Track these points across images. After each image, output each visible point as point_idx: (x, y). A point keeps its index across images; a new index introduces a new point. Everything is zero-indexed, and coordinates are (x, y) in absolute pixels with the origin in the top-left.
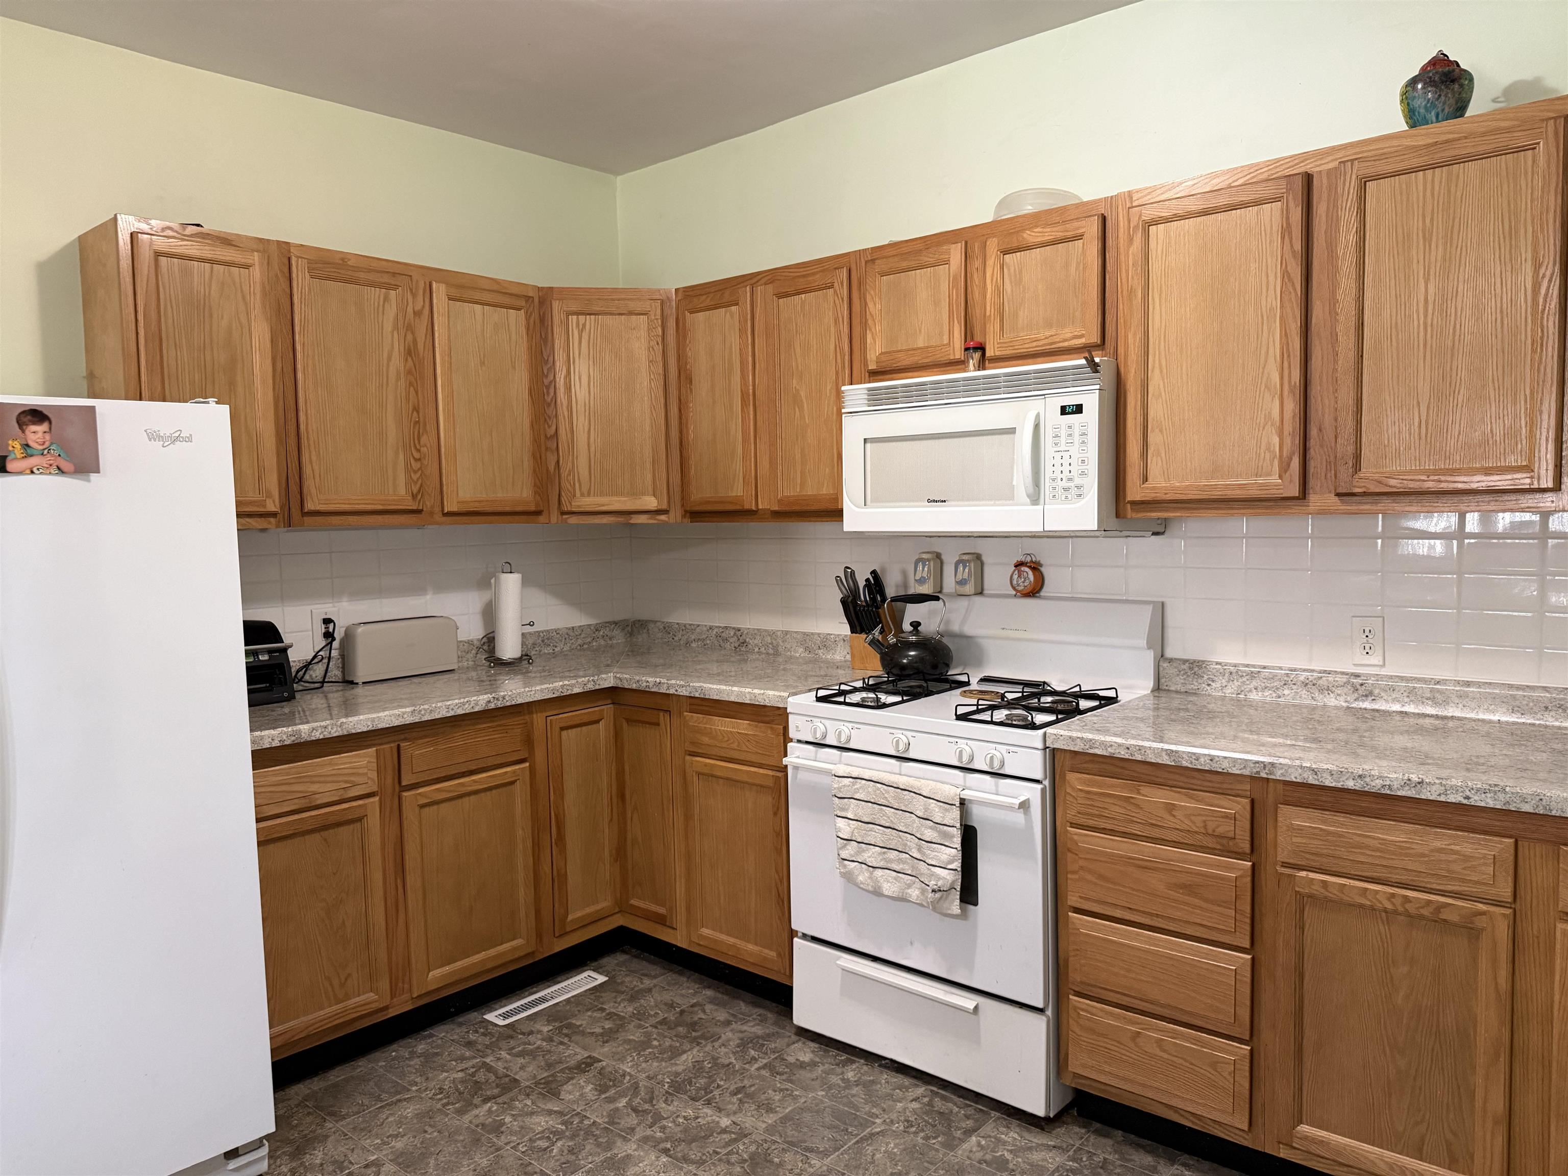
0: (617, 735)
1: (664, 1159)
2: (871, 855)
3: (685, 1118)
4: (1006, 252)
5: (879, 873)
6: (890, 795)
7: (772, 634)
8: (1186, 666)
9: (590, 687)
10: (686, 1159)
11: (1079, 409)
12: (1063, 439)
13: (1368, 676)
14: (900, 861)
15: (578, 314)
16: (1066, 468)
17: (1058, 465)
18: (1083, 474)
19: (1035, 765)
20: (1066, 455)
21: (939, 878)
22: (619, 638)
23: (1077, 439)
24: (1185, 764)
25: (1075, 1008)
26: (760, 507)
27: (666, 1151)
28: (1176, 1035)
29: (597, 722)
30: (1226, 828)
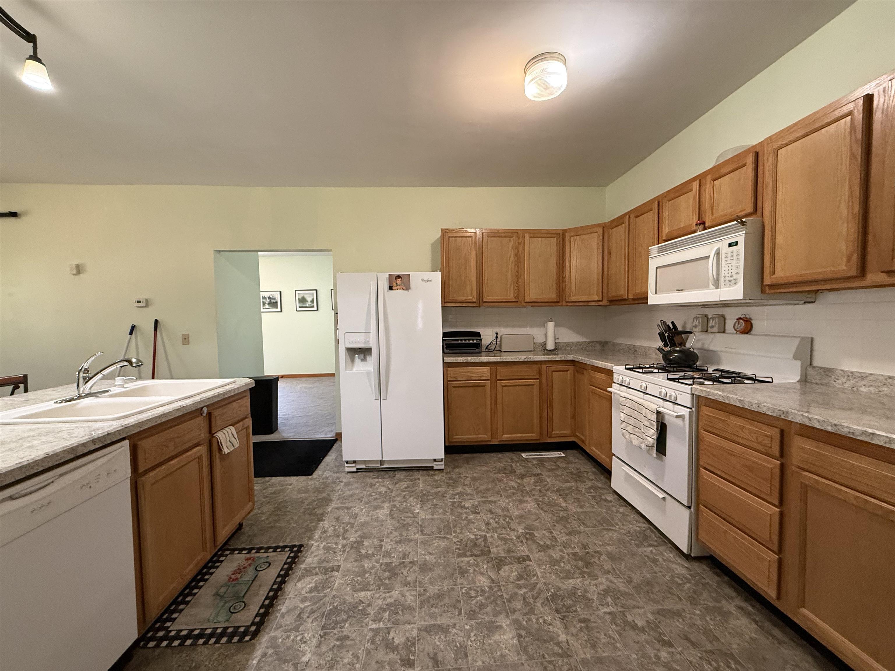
0: (574, 376)
1: (536, 506)
2: (630, 428)
3: (553, 499)
4: (714, 180)
5: (632, 436)
6: (636, 406)
7: (645, 348)
8: (821, 371)
9: (563, 359)
10: (542, 509)
11: (736, 243)
12: (729, 258)
14: (639, 432)
15: (574, 236)
16: (730, 271)
17: (727, 270)
18: (737, 273)
19: (686, 400)
20: (730, 265)
21: (648, 441)
22: (598, 347)
23: (735, 257)
25: (702, 511)
26: (629, 297)
27: (538, 504)
29: (567, 371)
30: (766, 442)
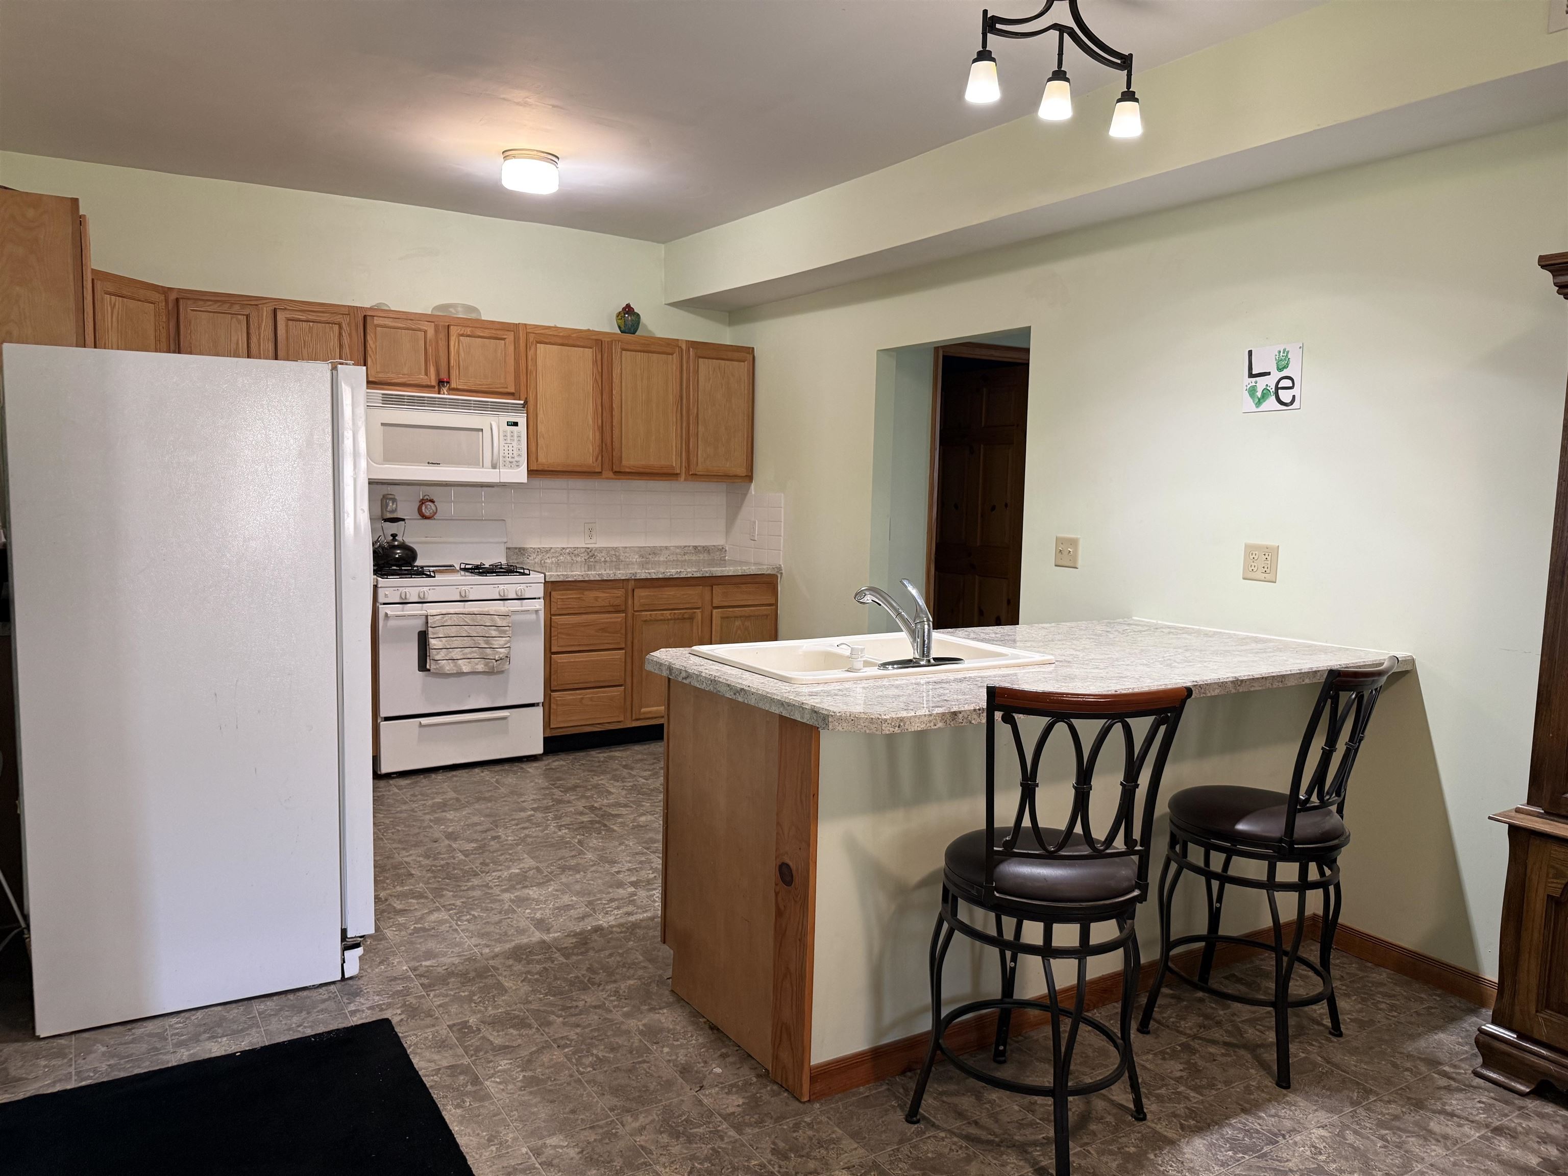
2: (456, 654)
5: (460, 662)
6: (468, 619)
8: (517, 550)
11: (516, 424)
12: (509, 438)
13: (592, 548)
14: (473, 652)
16: (511, 452)
17: (506, 450)
18: (519, 456)
19: (539, 591)
20: (510, 445)
21: (500, 653)
23: (515, 438)
25: (554, 698)
28: (597, 693)
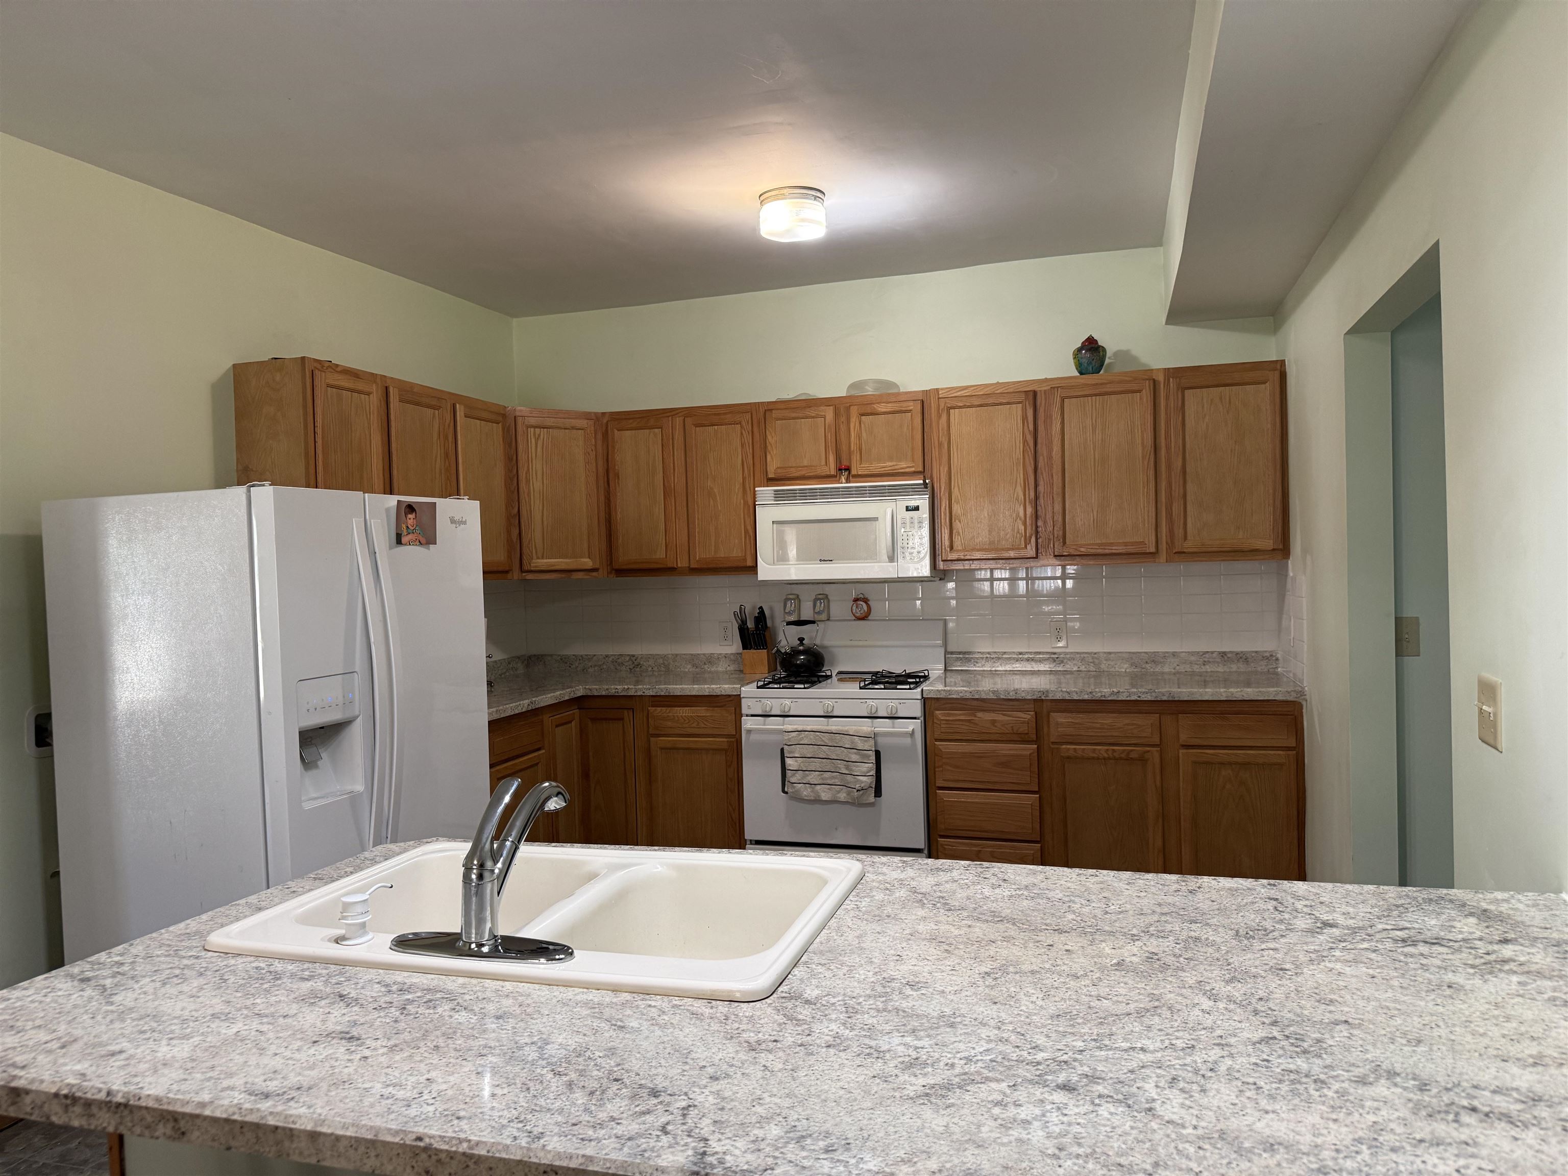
2: (813, 778)
4: (862, 415)
5: (818, 787)
6: (826, 738)
9: (573, 696)
11: (917, 508)
12: (908, 524)
13: (1060, 654)
14: (833, 777)
16: (910, 542)
17: (905, 539)
18: (921, 544)
19: (916, 709)
20: (910, 534)
21: (862, 782)
23: (916, 525)
24: (1002, 697)
25: (942, 845)
28: (1000, 847)
29: (570, 722)
30: (1024, 729)
